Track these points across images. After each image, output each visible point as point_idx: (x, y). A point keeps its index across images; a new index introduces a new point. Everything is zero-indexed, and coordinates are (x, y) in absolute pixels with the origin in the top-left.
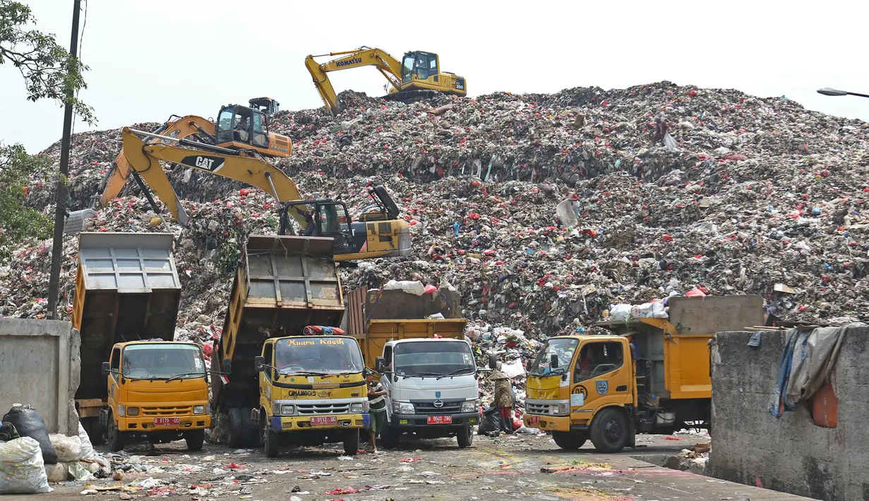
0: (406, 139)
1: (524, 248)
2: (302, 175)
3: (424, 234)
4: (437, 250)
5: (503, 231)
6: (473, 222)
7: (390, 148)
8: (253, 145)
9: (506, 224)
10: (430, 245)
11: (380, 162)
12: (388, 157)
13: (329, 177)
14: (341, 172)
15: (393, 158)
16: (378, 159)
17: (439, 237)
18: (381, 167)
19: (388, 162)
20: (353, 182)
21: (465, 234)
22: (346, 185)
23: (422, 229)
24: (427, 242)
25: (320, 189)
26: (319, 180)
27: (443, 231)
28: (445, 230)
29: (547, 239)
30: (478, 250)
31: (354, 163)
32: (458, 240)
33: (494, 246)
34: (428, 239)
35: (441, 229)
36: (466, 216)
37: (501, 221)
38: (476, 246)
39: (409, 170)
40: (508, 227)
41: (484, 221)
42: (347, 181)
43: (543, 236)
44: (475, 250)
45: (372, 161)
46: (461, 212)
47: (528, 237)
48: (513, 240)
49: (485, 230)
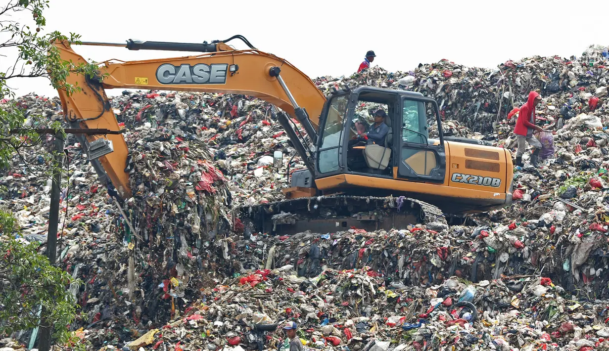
0: (563, 178)
2: (329, 276)
7: (526, 197)
8: (401, 177)
11: (502, 246)
12: (519, 235)
13: (388, 283)
14: (416, 269)
15: (531, 238)
16: (497, 242)
18: (504, 257)
19: (519, 248)
20: (442, 294)
22: (426, 302)
25: (369, 309)
26: (367, 288)
31: (443, 250)
39: (566, 267)
42: (429, 292)
45: (484, 245)
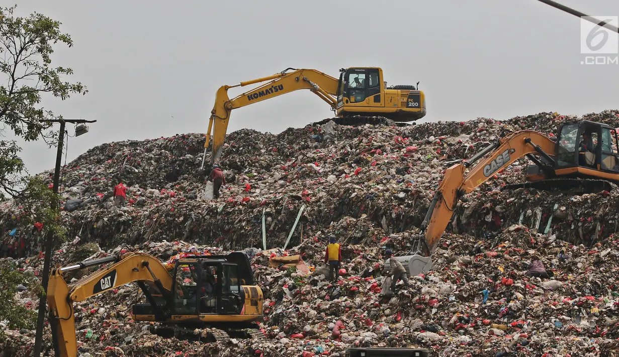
1: (553, 320)
3: (450, 300)
4: (460, 319)
5: (537, 300)
6: (504, 289)
9: (542, 291)
10: (454, 313)
17: (467, 304)
21: (494, 302)
23: (449, 295)
24: (452, 309)
27: (470, 298)
28: (474, 297)
29: (580, 311)
30: (506, 320)
32: (485, 308)
33: (523, 317)
34: (453, 306)
35: (470, 295)
36: (499, 282)
37: (536, 288)
38: (504, 316)
40: (544, 295)
41: (517, 288)
43: (576, 307)
44: (502, 320)
46: (493, 277)
47: (560, 307)
48: (544, 310)
49: (517, 298)
